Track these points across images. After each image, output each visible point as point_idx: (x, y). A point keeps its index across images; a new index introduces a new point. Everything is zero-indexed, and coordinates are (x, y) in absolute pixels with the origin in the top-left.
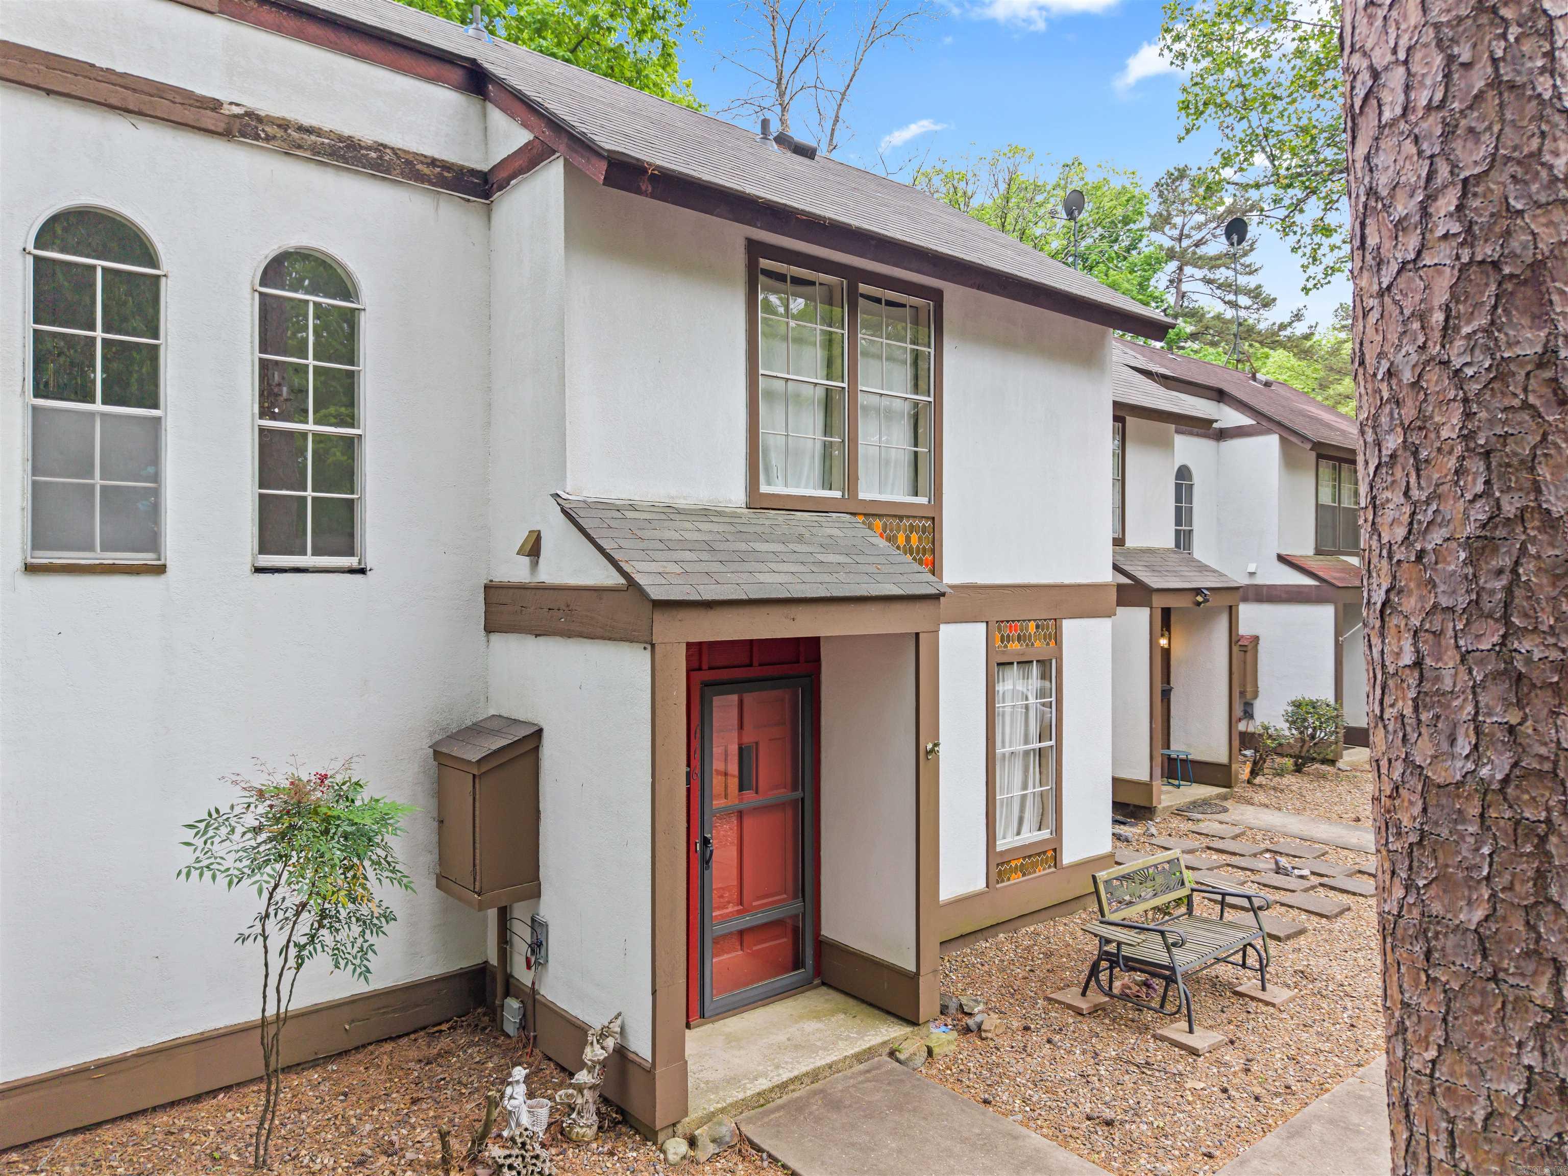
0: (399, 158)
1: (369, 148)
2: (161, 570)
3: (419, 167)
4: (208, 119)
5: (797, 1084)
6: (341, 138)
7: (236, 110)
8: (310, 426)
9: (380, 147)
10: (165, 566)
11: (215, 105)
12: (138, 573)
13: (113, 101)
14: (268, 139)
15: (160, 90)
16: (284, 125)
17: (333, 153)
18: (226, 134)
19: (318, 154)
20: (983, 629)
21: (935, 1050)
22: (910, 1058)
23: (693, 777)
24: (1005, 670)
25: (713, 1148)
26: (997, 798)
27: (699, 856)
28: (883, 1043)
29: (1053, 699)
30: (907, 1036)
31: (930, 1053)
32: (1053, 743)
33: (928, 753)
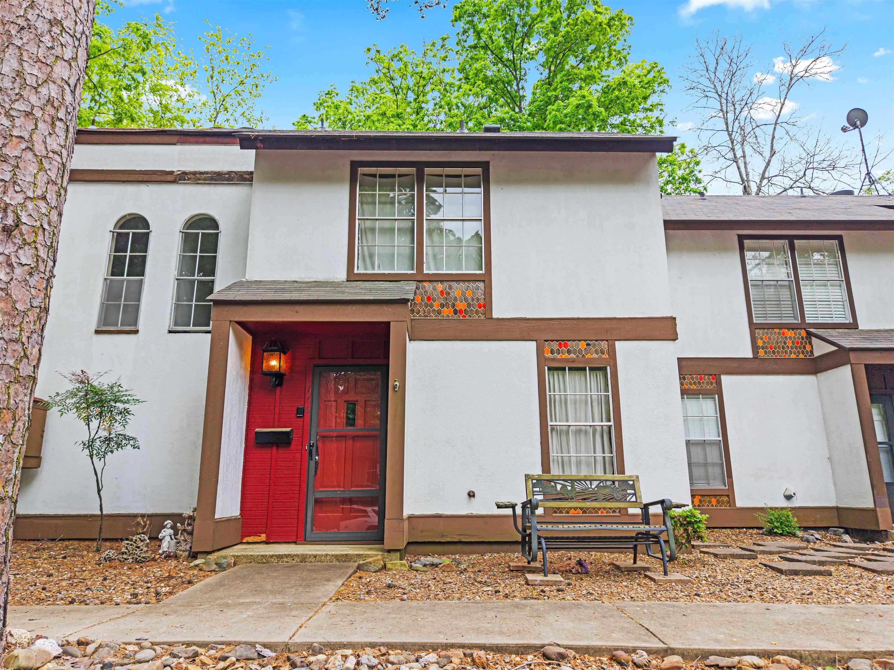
0: (237, 174)
1: (226, 174)
2: (136, 332)
3: (245, 176)
4: (170, 178)
6: (215, 173)
7: (179, 173)
8: (196, 277)
9: (229, 173)
10: (138, 331)
11: (171, 173)
12: (129, 333)
13: (140, 179)
14: (189, 179)
15: (154, 172)
16: (194, 173)
17: (212, 179)
18: (174, 182)
19: (206, 180)
20: (532, 346)
21: (389, 566)
22: (366, 564)
23: (306, 411)
24: (560, 373)
25: (214, 567)
26: (551, 454)
27: (307, 453)
28: (359, 556)
29: (610, 393)
30: (376, 555)
31: (384, 567)
32: (612, 423)
33: (395, 387)
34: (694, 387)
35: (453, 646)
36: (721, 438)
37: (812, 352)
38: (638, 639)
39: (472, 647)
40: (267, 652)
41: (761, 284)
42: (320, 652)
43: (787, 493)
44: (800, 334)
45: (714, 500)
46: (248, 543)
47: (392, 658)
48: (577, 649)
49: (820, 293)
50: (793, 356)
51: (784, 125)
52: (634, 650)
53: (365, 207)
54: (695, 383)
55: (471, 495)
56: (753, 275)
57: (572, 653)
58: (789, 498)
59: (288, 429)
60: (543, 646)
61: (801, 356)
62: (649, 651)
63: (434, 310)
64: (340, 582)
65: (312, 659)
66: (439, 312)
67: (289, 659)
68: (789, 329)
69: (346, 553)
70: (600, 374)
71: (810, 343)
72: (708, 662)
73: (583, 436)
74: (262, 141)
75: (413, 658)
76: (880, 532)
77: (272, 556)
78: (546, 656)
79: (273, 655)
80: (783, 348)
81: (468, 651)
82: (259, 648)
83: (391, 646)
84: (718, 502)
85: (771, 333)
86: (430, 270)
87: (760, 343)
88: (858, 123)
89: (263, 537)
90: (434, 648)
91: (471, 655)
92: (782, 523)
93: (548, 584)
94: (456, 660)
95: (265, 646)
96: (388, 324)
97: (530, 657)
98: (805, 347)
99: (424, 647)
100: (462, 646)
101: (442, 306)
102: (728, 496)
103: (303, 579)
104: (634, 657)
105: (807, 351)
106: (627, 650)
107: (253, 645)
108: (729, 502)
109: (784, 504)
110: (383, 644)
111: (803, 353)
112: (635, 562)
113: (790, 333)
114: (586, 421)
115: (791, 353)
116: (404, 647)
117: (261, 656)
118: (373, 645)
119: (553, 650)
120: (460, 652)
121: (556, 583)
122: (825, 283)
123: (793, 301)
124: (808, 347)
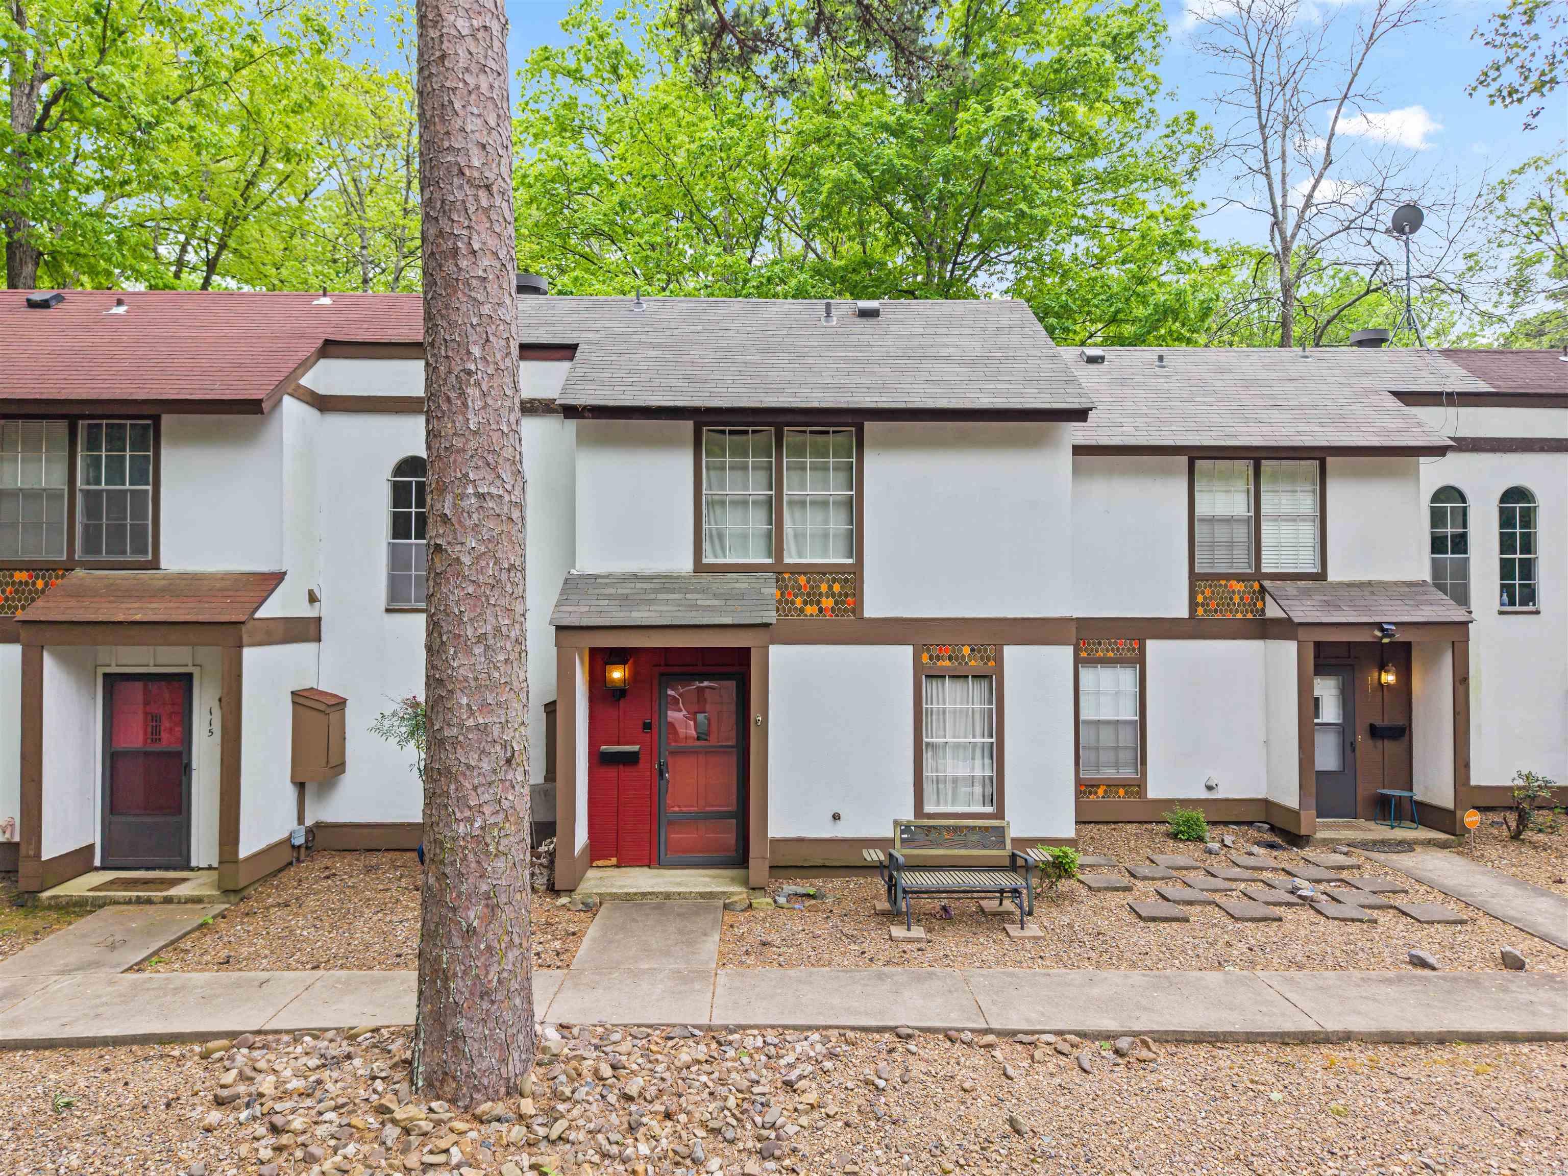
0: (541, 403)
5: (653, 897)
9: (531, 401)
20: (909, 650)
21: (754, 905)
22: (732, 903)
23: (654, 726)
24: (939, 681)
25: (581, 906)
26: (925, 774)
27: (657, 773)
28: (724, 893)
29: (994, 706)
30: (741, 893)
31: (750, 905)
32: (993, 740)
33: (756, 722)
34: (1111, 654)
35: (830, 1027)
36: (1137, 718)
37: (1263, 610)
38: (969, 1019)
39: (844, 1028)
40: (696, 1032)
41: (1212, 520)
42: (735, 1032)
43: (1209, 784)
44: (1252, 587)
45: (1121, 792)
46: (598, 867)
47: (788, 1038)
48: (921, 1029)
49: (1286, 531)
50: (1239, 616)
51: (1358, 100)
52: (963, 1030)
53: (712, 473)
54: (1112, 650)
55: (836, 817)
56: (1201, 509)
57: (917, 1033)
58: (1210, 788)
59: (636, 748)
60: (897, 1027)
61: (1250, 616)
62: (972, 1031)
63: (796, 608)
64: (717, 937)
65: (730, 1038)
66: (802, 610)
67: (714, 1038)
68: (1238, 581)
69: (709, 890)
70: (985, 684)
71: (1263, 599)
72: (1016, 1039)
73: (961, 751)
74: (589, 410)
75: (802, 1037)
76: (1301, 837)
77: (635, 894)
78: (899, 1036)
79: (702, 1034)
80: (1228, 605)
81: (842, 1031)
82: (691, 1029)
83: (786, 1027)
84: (1126, 793)
85: (1216, 586)
86: (791, 557)
87: (1200, 599)
88: (1407, 229)
89: (614, 861)
90: (817, 1028)
91: (844, 1035)
92: (1189, 827)
93: (910, 940)
94: (834, 1040)
95: (694, 1027)
96: (748, 650)
97: (887, 1035)
98: (1255, 605)
99: (809, 1028)
100: (837, 1027)
101: (805, 603)
102: (1139, 786)
103: (681, 932)
104: (963, 1036)
105: (1257, 611)
106: (958, 1030)
107: (686, 1027)
108: (1138, 793)
109: (1205, 795)
110: (779, 1026)
111: (1252, 612)
112: (1001, 904)
113: (1238, 586)
114: (965, 737)
115: (1237, 612)
116: (795, 1028)
117: (693, 1035)
118: (773, 1027)
119: (904, 1031)
120: (835, 1032)
121: (919, 940)
122: (1293, 519)
123: (1250, 542)
124: (1259, 605)
